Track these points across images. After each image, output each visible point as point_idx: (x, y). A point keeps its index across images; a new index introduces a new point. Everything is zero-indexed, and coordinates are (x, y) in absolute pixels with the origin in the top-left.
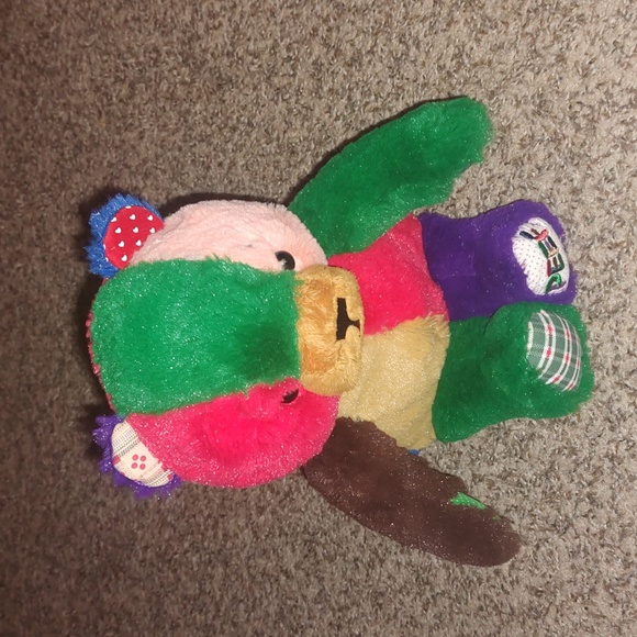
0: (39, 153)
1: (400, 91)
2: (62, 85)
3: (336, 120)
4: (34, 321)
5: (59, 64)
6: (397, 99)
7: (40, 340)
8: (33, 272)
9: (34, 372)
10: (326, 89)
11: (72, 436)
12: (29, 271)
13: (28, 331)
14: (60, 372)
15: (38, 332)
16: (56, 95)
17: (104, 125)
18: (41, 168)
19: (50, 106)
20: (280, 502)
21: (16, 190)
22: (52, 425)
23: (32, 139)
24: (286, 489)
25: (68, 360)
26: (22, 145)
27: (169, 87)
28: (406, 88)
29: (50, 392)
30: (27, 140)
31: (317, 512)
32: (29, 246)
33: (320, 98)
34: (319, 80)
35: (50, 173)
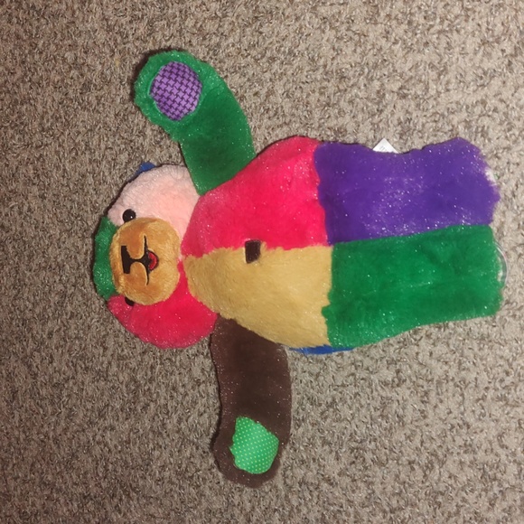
0: (38, 94)
1: (469, 13)
2: (68, 27)
3: (394, 43)
4: (30, 257)
5: (64, 7)
6: (466, 21)
7: (37, 275)
8: (29, 210)
9: (30, 307)
10: (383, 14)
11: (75, 366)
12: (25, 208)
13: (23, 267)
14: (61, 304)
15: (34, 267)
16: (59, 36)
17: (118, 63)
18: (40, 108)
19: (53, 47)
20: (322, 413)
21: (11, 132)
22: (51, 357)
23: (30, 81)
24: (330, 400)
25: (69, 292)
26: (18, 87)
27: (196, 23)
28: (478, 9)
29: (49, 324)
30: (23, 82)
31: (365, 420)
32: (25, 184)
33: (376, 23)
34: (376, 6)
35: (51, 113)
